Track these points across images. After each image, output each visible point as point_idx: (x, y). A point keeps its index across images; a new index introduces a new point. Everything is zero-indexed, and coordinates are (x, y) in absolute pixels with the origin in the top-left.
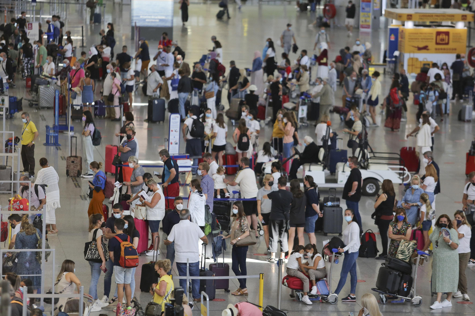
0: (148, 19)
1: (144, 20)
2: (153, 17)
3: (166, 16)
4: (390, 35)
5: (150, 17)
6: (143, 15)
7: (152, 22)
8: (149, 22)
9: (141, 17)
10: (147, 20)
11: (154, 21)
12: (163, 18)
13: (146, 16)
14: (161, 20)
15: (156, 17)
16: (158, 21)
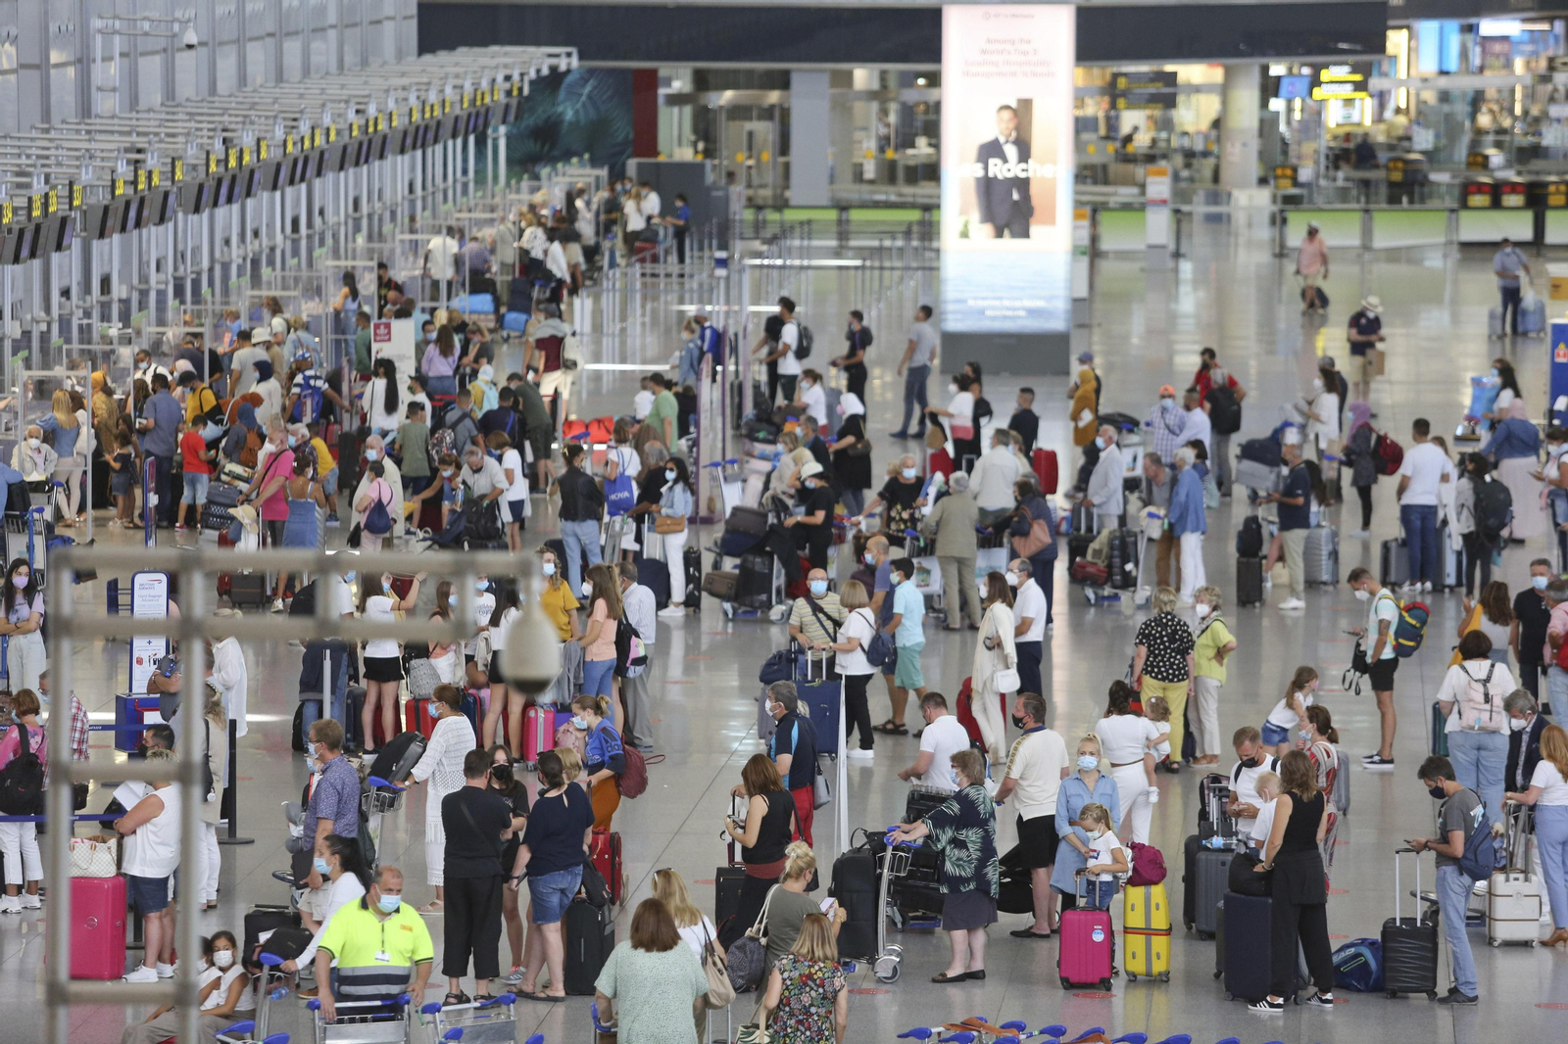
0: (994, 308)
1: (981, 312)
2: (1007, 303)
3: (1049, 299)
4: (1555, 345)
5: (997, 303)
6: (975, 298)
7: (1005, 317)
8: (994, 318)
9: (971, 303)
10: (989, 313)
11: (1009, 313)
12: (1040, 304)
13: (984, 299)
14: (1032, 312)
15: (1018, 304)
16: (1022, 313)
